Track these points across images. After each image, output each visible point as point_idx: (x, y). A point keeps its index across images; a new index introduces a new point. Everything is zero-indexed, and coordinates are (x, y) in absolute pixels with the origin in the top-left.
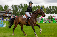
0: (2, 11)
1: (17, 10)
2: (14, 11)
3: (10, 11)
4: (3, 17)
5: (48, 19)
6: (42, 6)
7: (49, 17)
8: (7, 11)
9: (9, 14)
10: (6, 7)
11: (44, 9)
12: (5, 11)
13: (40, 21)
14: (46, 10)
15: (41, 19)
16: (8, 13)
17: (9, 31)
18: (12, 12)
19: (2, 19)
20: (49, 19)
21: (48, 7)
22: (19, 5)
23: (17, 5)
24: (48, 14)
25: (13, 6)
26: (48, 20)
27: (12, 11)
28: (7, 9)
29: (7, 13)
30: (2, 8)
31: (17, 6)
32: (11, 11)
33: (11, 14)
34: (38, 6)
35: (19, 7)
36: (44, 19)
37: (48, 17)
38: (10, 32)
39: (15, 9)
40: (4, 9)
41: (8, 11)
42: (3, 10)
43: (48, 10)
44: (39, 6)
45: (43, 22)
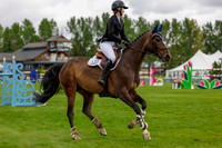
0: (31, 41)
1: (88, 37)
2: (76, 41)
3: (61, 42)
4: (36, 66)
5: (212, 72)
6: (187, 21)
7: (215, 65)
8: (49, 42)
9: (59, 53)
10: (47, 26)
11: (196, 32)
12: (44, 44)
13: (179, 84)
14: (205, 36)
15: (185, 76)
16: (54, 52)
17: (59, 124)
18: (70, 46)
19: (30, 75)
20: (216, 72)
21: (209, 26)
22: (97, 18)
23: (89, 20)
24: (213, 52)
25: (73, 21)
26: (212, 78)
27: (68, 41)
28: (50, 36)
29: (49, 53)
30: (33, 30)
31: (90, 22)
32: (65, 44)
33: (66, 55)
34: (171, 21)
35: (98, 27)
36: (194, 74)
37: (211, 68)
38: (62, 126)
39: (82, 35)
40: (37, 34)
41: (56, 42)
42: (36, 39)
43: (211, 38)
44: (175, 20)
45: (193, 87)
